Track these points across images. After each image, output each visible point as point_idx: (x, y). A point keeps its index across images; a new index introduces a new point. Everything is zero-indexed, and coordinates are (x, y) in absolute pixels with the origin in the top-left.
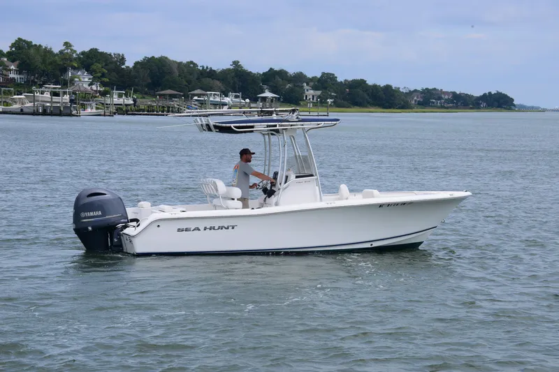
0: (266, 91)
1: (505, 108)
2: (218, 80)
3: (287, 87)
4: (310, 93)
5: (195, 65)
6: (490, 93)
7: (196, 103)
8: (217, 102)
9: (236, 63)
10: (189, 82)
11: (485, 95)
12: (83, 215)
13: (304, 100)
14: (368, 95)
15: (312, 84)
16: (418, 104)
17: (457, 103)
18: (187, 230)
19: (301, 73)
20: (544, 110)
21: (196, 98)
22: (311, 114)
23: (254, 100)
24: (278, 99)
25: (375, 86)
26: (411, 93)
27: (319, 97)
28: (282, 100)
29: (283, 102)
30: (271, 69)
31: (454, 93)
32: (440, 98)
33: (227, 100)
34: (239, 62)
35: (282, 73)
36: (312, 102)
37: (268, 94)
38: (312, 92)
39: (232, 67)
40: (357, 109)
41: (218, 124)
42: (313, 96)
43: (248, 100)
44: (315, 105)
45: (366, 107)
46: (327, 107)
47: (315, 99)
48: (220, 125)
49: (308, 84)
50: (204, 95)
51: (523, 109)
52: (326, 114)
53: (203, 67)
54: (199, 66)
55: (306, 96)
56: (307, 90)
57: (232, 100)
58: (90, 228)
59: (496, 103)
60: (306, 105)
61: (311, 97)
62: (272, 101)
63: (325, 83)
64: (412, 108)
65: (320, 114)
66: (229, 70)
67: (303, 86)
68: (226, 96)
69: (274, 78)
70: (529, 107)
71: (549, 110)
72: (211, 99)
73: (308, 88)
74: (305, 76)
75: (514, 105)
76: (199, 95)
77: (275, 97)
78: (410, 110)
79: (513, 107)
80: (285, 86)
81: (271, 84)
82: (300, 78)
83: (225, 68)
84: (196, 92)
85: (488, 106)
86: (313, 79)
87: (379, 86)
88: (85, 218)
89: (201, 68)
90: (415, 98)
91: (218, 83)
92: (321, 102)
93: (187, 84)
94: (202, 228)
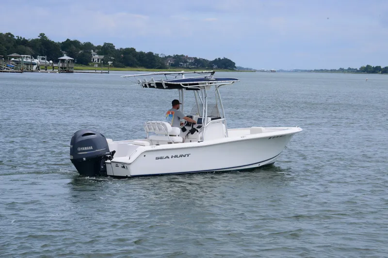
0: (65, 55)
1: (230, 69)
2: (30, 47)
3: (80, 52)
4: (96, 57)
5: (12, 36)
6: (219, 59)
7: (13, 63)
8: (29, 62)
9: (42, 35)
10: (8, 48)
11: (216, 60)
12: (79, 149)
13: (91, 62)
14: (137, 59)
15: (97, 50)
16: (171, 66)
17: (197, 66)
18: (161, 158)
19: (89, 43)
20: (255, 71)
21: (13, 59)
22: (97, 71)
23: (56, 61)
24: (73, 61)
25: (141, 53)
26: (166, 58)
27: (102, 60)
28: (76, 61)
29: (77, 63)
30: (68, 39)
31: (195, 58)
32: (186, 62)
33: (36, 61)
34: (44, 34)
35: (76, 43)
36: (97, 64)
37: (66, 57)
38: (97, 56)
39: (39, 38)
40: (129, 68)
41: (169, 83)
42: (98, 59)
43: (51, 62)
44: (100, 65)
45: (135, 67)
46: (108, 67)
47: (100, 61)
48: (173, 83)
49: (94, 51)
50: (19, 57)
51: (241, 69)
52: (107, 71)
53: (18, 37)
54: (15, 36)
55: (93, 59)
56: (94, 55)
57: (39, 61)
58: (84, 159)
59: (224, 66)
60: (93, 66)
61: (97, 60)
62: (69, 62)
63: (107, 50)
64: (167, 68)
65: (103, 71)
66: (37, 40)
67: (91, 52)
68: (36, 58)
69: (70, 46)
70: (245, 69)
71: (258, 71)
72: (24, 60)
73: (95, 53)
74: (93, 45)
75: (235, 67)
76: (15, 58)
77: (71, 60)
78: (166, 70)
79: (234, 68)
80: (79, 51)
81: (68, 50)
82: (88, 46)
83: (34, 39)
84: (13, 55)
85: (219, 67)
86: (99, 47)
87: (145, 53)
88: (81, 151)
89: (17, 38)
90: (169, 61)
91: (29, 49)
92: (104, 63)
93: (6, 49)
94: (170, 157)
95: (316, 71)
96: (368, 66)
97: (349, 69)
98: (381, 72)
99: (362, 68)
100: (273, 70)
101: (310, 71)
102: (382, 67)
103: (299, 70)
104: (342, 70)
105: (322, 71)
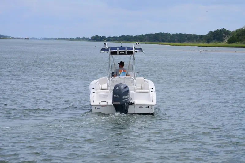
12: (124, 97)
58: (126, 104)
71: (15, 38)
95: (60, 39)
96: (97, 36)
97: (84, 38)
98: (105, 40)
99: (93, 37)
100: (27, 37)
101: (56, 39)
102: (106, 37)
103: (47, 38)
104: (78, 39)
105: (64, 39)
